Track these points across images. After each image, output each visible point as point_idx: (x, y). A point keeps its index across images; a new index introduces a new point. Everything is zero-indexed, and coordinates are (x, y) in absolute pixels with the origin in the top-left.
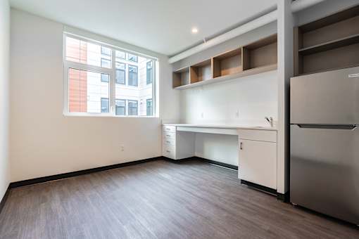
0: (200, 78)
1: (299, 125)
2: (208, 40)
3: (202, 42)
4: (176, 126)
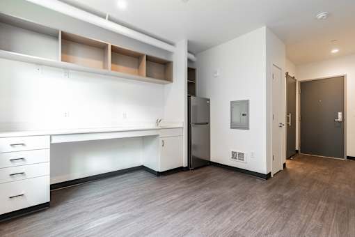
4: (51, 136)
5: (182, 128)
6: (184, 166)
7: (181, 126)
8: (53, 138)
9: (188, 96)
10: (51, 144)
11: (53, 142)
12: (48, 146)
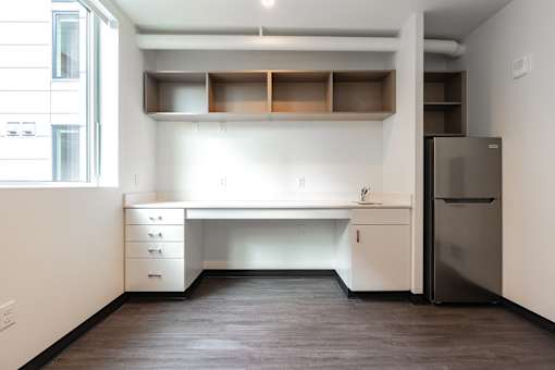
0: (218, 105)
1: (446, 200)
2: (267, 33)
3: (256, 33)
4: (186, 209)
5: (411, 208)
6: (413, 292)
7: (408, 204)
8: (188, 211)
9: (426, 138)
10: (187, 221)
11: (189, 217)
12: (183, 222)
